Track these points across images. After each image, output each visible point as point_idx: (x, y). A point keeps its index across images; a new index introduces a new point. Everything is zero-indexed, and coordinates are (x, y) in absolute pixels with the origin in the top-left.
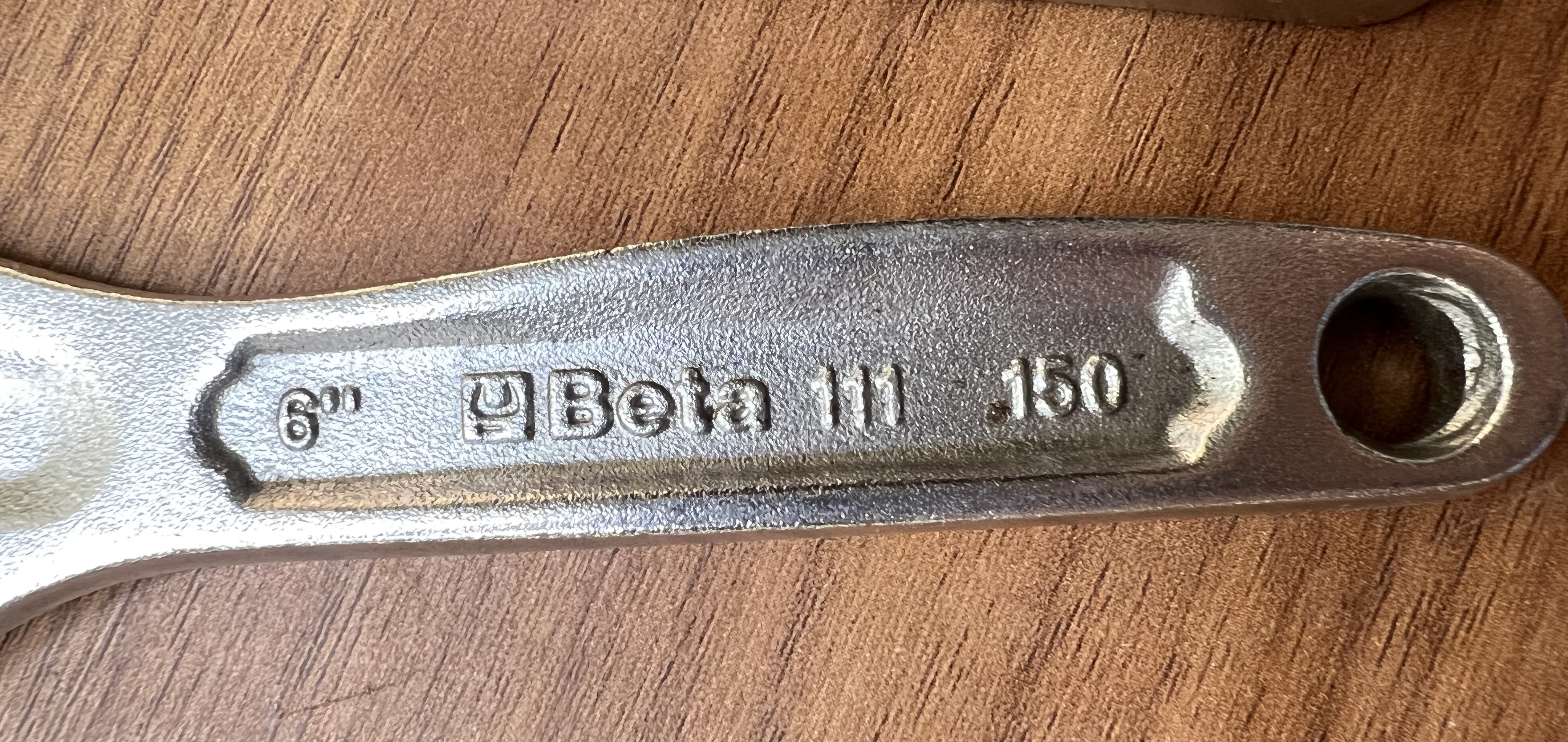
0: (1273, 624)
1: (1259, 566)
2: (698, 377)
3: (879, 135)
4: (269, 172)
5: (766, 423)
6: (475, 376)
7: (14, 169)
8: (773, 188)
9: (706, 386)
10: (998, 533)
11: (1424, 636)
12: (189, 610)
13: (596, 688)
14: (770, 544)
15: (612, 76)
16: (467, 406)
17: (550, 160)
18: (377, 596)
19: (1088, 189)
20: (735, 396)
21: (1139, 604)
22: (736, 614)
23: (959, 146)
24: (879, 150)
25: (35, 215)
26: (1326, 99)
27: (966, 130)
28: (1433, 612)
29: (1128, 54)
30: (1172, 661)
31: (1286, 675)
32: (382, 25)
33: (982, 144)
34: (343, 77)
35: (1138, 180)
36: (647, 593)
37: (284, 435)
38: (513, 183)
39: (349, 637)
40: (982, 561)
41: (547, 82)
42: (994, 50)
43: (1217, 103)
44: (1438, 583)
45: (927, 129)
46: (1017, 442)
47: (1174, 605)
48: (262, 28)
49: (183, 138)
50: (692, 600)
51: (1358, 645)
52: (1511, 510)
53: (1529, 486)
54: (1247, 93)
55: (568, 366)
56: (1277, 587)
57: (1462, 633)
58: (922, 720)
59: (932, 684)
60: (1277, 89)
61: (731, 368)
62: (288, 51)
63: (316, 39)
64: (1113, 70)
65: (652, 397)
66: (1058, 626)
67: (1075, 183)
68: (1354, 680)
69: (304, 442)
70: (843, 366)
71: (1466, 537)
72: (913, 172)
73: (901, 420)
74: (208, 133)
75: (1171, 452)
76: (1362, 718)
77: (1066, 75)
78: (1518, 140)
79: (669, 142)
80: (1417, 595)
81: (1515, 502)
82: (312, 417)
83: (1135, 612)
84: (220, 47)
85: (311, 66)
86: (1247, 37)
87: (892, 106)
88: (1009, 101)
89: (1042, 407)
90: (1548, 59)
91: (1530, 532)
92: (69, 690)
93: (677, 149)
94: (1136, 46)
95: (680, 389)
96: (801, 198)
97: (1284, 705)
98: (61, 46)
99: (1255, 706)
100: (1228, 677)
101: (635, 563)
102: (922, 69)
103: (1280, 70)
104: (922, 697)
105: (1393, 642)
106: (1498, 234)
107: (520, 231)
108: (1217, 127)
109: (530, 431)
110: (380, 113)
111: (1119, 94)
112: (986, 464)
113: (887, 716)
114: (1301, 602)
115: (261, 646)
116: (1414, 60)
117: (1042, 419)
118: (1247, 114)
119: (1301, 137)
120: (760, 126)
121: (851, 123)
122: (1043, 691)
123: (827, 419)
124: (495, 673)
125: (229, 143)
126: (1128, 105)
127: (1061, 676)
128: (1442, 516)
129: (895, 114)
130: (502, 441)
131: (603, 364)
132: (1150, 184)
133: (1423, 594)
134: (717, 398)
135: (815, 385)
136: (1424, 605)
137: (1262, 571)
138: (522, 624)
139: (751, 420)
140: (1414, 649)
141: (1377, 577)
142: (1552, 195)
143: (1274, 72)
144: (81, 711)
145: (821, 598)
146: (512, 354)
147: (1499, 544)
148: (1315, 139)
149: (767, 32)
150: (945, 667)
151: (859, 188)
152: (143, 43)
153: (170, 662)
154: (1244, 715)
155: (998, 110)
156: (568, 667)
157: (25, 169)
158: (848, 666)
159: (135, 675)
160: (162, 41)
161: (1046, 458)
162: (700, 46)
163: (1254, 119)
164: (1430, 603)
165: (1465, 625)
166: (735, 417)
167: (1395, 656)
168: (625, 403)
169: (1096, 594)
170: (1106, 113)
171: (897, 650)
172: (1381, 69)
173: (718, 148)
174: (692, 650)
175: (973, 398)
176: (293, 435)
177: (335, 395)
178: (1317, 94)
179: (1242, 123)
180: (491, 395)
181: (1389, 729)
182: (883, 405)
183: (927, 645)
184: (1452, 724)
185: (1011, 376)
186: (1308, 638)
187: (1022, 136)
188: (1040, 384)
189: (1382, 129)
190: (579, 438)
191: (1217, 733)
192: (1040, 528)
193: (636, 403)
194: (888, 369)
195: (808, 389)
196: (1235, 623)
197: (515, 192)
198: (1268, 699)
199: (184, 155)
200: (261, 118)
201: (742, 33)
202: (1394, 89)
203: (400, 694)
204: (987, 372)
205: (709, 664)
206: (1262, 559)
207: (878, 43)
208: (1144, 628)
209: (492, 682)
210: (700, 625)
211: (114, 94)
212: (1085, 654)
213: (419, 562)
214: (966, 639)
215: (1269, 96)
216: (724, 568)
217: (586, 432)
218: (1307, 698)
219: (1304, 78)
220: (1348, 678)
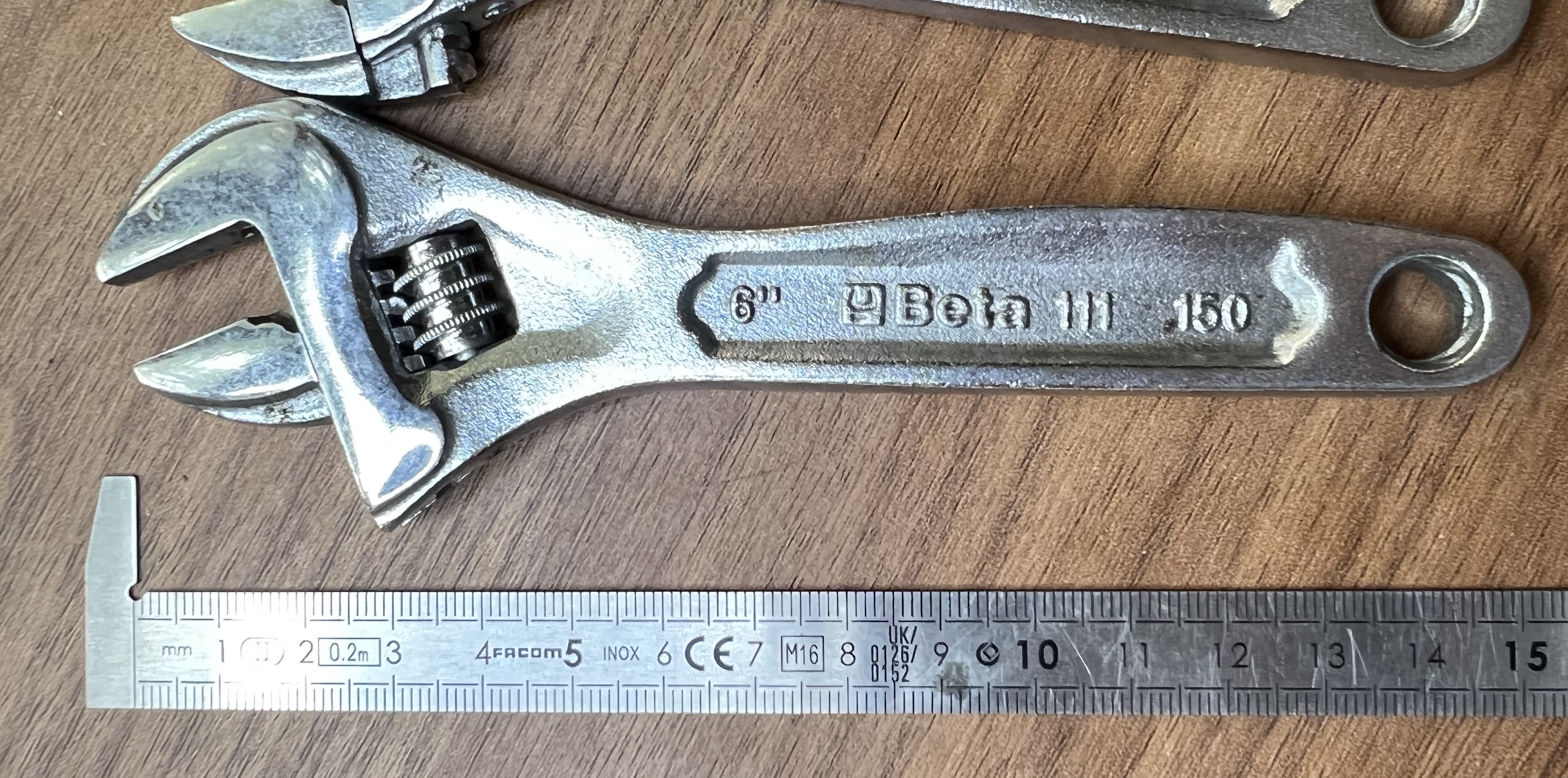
0: (1333, 468)
1: (1328, 431)
2: (986, 293)
3: (1107, 141)
4: (711, 141)
5: (1027, 325)
6: (851, 285)
7: (547, 130)
8: (1035, 171)
9: (991, 298)
10: (1164, 399)
11: (1429, 481)
12: (652, 416)
13: (904, 481)
14: (1019, 398)
15: (936, 91)
16: (845, 303)
17: (893, 144)
18: (770, 415)
19: (1240, 184)
20: (1009, 305)
21: (1250, 450)
22: (995, 440)
23: (1158, 151)
24: (1106, 150)
25: (560, 160)
26: (1402, 133)
27: (1163, 140)
28: (1437, 467)
29: (1274, 96)
30: (1267, 486)
31: (1339, 499)
32: (787, 50)
33: (1173, 150)
34: (761, 82)
35: (1273, 180)
36: (939, 424)
37: (734, 314)
38: (868, 159)
39: (750, 440)
40: (1152, 417)
41: (893, 94)
42: (1188, 87)
43: (1329, 131)
44: (1442, 448)
45: (1138, 139)
46: (1179, 344)
47: (1271, 452)
48: (710, 45)
49: (656, 116)
50: (968, 430)
51: (1387, 483)
52: (1494, 405)
53: (1507, 391)
54: (1349, 126)
55: (908, 282)
56: (1339, 445)
57: (1454, 481)
58: (1107, 513)
59: (1115, 490)
60: (1369, 125)
61: (1007, 289)
62: (726, 64)
63: (744, 57)
64: (1263, 106)
65: (959, 305)
66: (1198, 460)
67: (1232, 179)
68: (1382, 505)
69: (745, 319)
70: (1076, 292)
71: (1462, 421)
72: (1127, 166)
73: (1110, 327)
74: (672, 113)
75: (1274, 357)
76: (1385, 529)
77: (1232, 108)
78: (1525, 168)
79: (970, 137)
80: (1427, 456)
81: (1496, 400)
82: (751, 305)
83: (1247, 454)
84: (682, 57)
85: (740, 74)
86: (1353, 89)
87: (1117, 122)
88: (1192, 123)
89: (1197, 324)
90: (1552, 114)
91: (1504, 421)
92: (575, 461)
93: (976, 142)
94: (1279, 91)
95: (976, 300)
96: (1053, 179)
97: (1336, 518)
98: (578, 53)
99: (1317, 517)
100: (1302, 499)
101: (933, 405)
102: (1138, 98)
103: (1373, 112)
104: (1108, 499)
105: (1410, 483)
106: (1505, 228)
107: (871, 189)
108: (1328, 148)
109: (883, 320)
110: (784, 107)
111: (1266, 122)
112: (1160, 357)
113: (1085, 509)
114: (1353, 455)
115: (694, 440)
116: (1463, 110)
117: (1197, 332)
118: (1348, 140)
119: (1382, 157)
120: (1030, 129)
121: (1089, 131)
122: (1184, 500)
123: (1064, 324)
124: (842, 468)
125: (687, 123)
126: (1271, 130)
127: (1196, 491)
128: (1449, 408)
129: (1118, 127)
130: (865, 326)
131: (927, 281)
132: (1280, 183)
133: (1431, 454)
134: (998, 306)
135: (1058, 303)
136: (1431, 462)
137: (1330, 434)
138: (859, 438)
139: (1019, 323)
140: (1422, 488)
141: (1403, 442)
142: (1543, 205)
143: (1369, 114)
144: (583, 475)
145: (1049, 434)
146: (874, 273)
147: (1484, 426)
148: (1391, 159)
149: (1039, 68)
150: (1124, 481)
151: (1091, 174)
152: (632, 51)
153: (638, 450)
154: (1310, 522)
155: (1186, 128)
156: (887, 467)
157: (554, 130)
158: (1063, 477)
159: (617, 454)
160: (645, 51)
161: (1197, 356)
162: (994, 75)
163: (1353, 144)
164: (1435, 461)
165: (1456, 476)
166: (1008, 319)
167: (1410, 491)
168: (941, 306)
169: (1223, 442)
170: (1256, 134)
171: (1095, 468)
172: (1440, 116)
173: (1002, 143)
174: (966, 460)
175: (1156, 317)
176: (739, 315)
177: (765, 290)
178: (1396, 129)
179: (1345, 146)
180: (860, 296)
181: (1401, 536)
182: (1100, 317)
183: (1113, 467)
184: (1441, 536)
185: (1180, 304)
186: (1356, 478)
187: (1200, 146)
188: (1197, 310)
189: (1436, 155)
190: (912, 326)
191: (1292, 532)
192: (1190, 398)
193: (948, 307)
194: (1104, 295)
195: (1054, 305)
196: (1309, 465)
197: (869, 164)
198: (1327, 513)
199: (656, 128)
200: (707, 106)
201: (1022, 68)
202: (1446, 129)
203: (782, 476)
204: (1165, 301)
205: (975, 470)
206: (1331, 426)
207: (1111, 79)
208: (1252, 465)
209: (839, 473)
210: (971, 446)
211: (613, 84)
212: (1213, 480)
213: (796, 395)
214: (1138, 464)
215: (1363, 130)
216: (989, 411)
217: (917, 323)
218: (1351, 514)
219: (1388, 118)
220: (1378, 503)
